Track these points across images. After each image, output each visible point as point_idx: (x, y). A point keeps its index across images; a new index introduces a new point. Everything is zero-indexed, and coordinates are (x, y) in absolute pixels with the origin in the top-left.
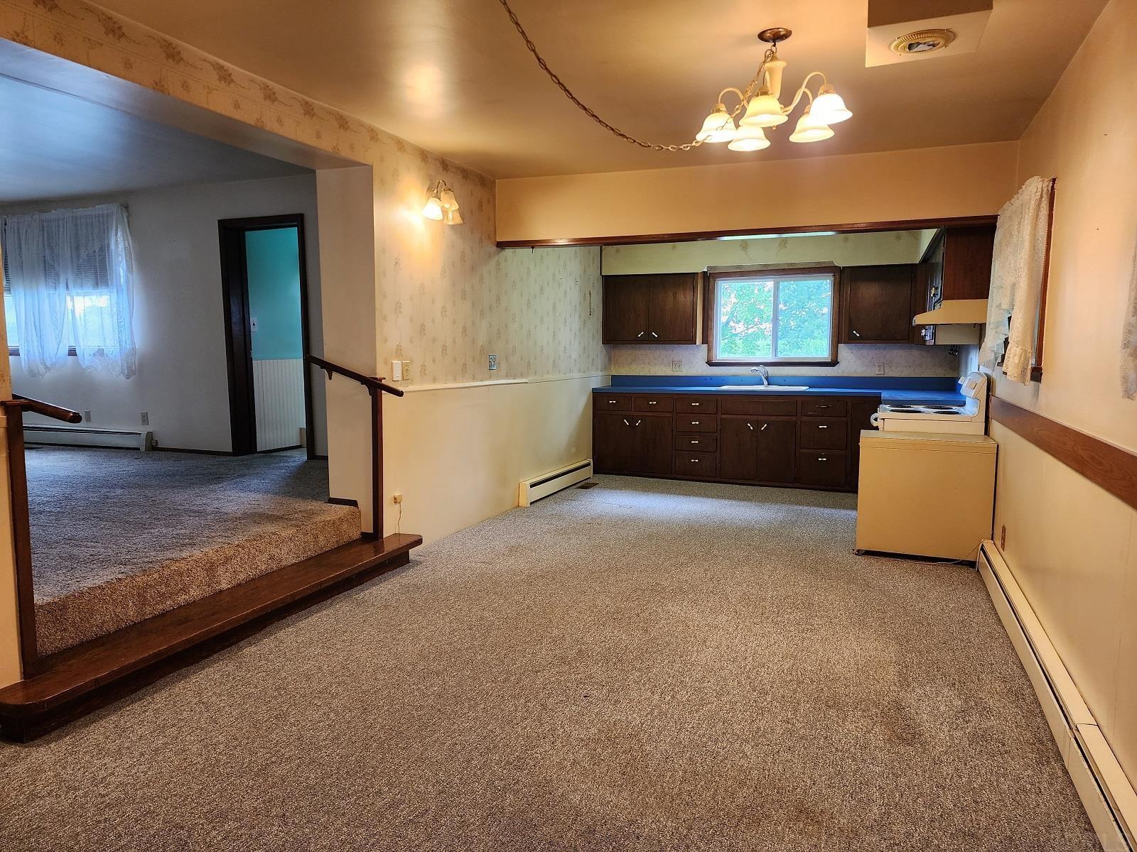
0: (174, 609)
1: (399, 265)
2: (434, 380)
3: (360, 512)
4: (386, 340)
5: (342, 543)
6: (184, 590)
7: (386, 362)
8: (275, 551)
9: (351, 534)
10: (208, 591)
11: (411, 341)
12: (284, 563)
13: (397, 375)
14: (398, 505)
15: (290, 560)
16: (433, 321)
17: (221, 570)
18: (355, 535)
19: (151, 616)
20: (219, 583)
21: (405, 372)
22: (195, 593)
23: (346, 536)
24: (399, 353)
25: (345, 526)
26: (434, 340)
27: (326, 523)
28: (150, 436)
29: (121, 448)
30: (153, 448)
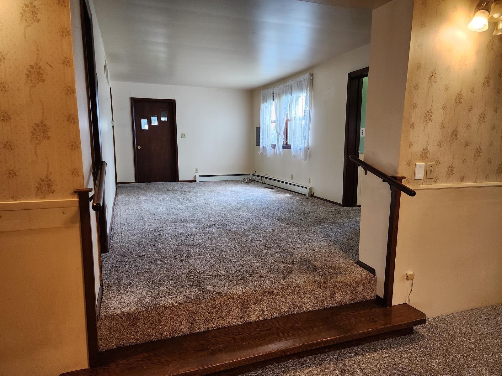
0: (214, 329)
1: (435, 77)
2: (463, 179)
3: (376, 279)
4: (411, 145)
5: (356, 300)
6: (223, 317)
7: (409, 164)
8: (297, 300)
9: (366, 295)
10: (241, 321)
11: (440, 145)
12: (304, 309)
13: (420, 174)
14: (409, 282)
15: (310, 307)
16: (468, 127)
17: (252, 307)
18: (370, 296)
19: (197, 331)
20: (249, 316)
21: (428, 173)
22: (230, 321)
23: (361, 296)
24: (424, 155)
25: (361, 288)
26: (467, 144)
27: (343, 284)
28: (311, 189)
29: (300, 194)
30: (312, 195)
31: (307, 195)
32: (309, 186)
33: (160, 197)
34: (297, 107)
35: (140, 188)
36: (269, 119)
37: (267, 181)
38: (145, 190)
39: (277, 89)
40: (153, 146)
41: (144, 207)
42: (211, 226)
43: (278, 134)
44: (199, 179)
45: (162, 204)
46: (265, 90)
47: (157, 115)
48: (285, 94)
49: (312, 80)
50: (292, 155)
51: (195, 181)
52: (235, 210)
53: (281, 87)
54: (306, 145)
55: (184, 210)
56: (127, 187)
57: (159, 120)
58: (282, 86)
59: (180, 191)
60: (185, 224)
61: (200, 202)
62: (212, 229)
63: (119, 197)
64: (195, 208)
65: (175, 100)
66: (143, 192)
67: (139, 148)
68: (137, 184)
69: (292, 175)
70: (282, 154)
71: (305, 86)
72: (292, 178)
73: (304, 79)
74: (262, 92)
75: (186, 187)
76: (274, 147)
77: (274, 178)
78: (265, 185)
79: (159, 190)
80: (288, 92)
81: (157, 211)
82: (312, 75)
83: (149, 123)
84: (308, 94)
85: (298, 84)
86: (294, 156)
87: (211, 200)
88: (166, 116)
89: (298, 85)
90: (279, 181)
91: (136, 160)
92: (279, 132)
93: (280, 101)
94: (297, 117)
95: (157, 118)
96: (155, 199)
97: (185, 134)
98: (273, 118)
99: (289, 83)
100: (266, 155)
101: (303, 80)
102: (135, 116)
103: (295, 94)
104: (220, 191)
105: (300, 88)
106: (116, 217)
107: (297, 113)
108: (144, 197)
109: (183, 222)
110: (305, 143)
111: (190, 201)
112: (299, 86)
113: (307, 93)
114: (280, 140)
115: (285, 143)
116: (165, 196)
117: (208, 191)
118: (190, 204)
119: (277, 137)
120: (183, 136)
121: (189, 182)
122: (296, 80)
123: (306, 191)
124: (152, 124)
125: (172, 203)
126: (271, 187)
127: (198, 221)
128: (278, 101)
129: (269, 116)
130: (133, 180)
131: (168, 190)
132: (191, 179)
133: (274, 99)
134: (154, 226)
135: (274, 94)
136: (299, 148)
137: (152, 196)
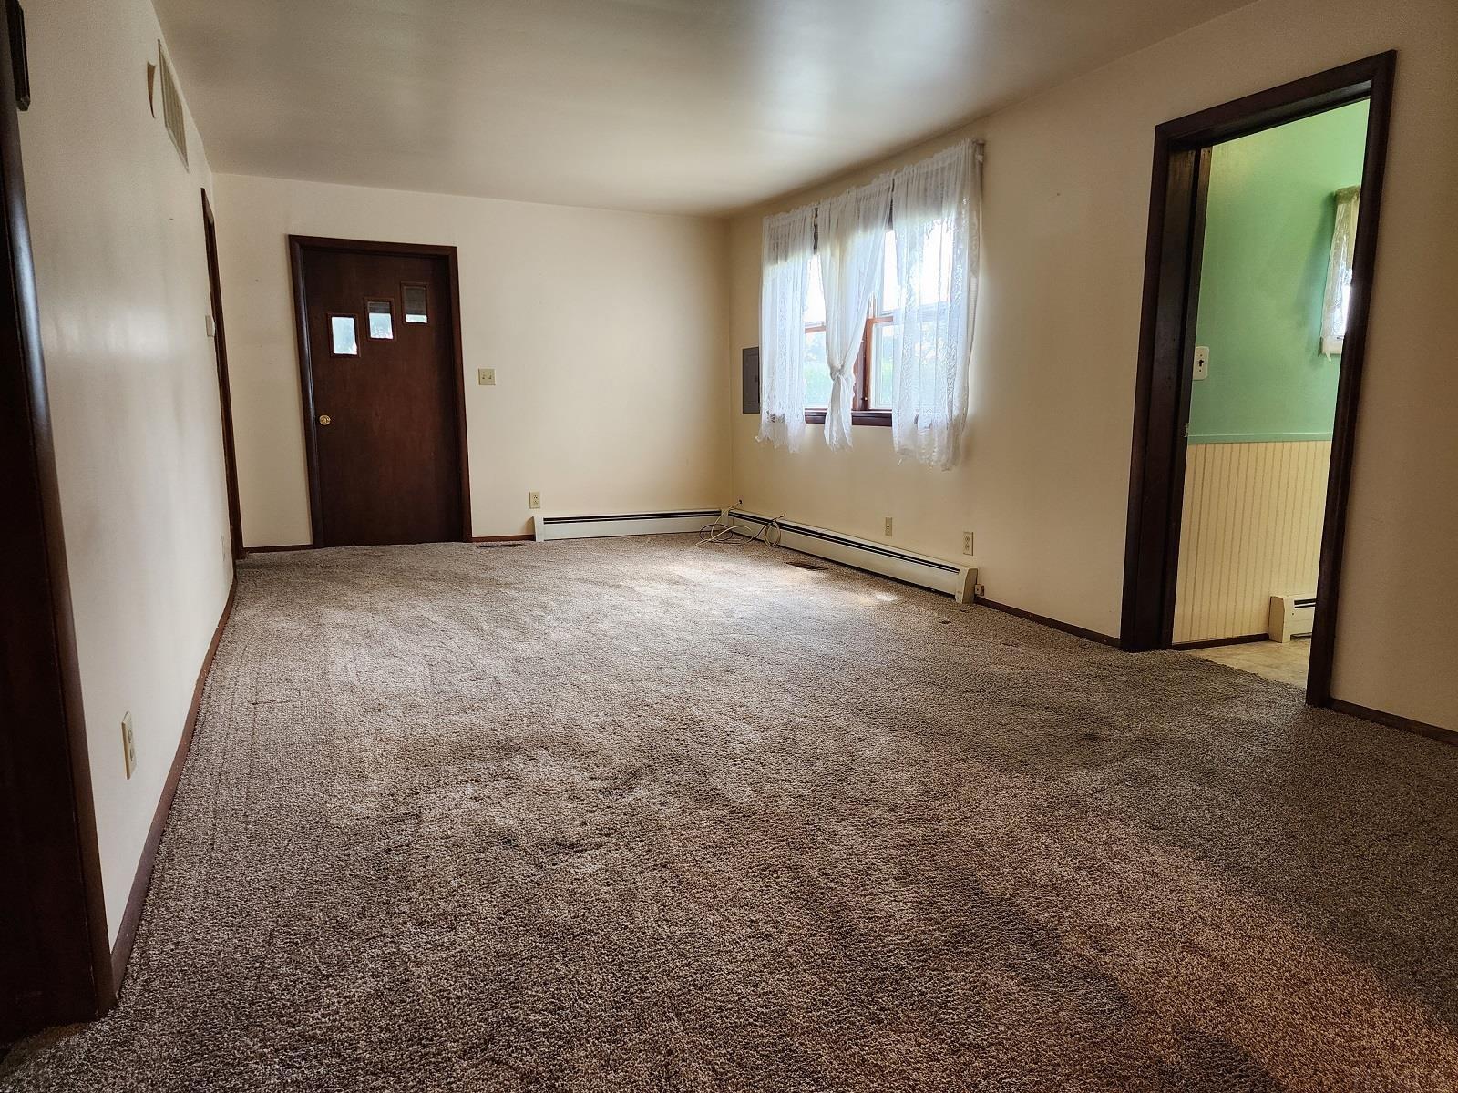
28: (973, 575)
29: (929, 590)
30: (977, 598)
31: (959, 598)
32: (966, 563)
33: (404, 613)
34: (915, 268)
35: (328, 572)
36: (797, 320)
37: (790, 539)
38: (345, 581)
39: (828, 207)
40: (377, 415)
41: (337, 667)
42: (635, 774)
43: (836, 373)
44: (543, 532)
45: (414, 647)
46: (781, 215)
47: (390, 302)
48: (866, 227)
49: (982, 166)
50: (897, 449)
51: (532, 538)
52: (710, 676)
53: (848, 197)
54: (955, 412)
55: (503, 679)
56: (277, 566)
57: (398, 323)
58: (853, 194)
59: (479, 580)
60: (517, 763)
61: (563, 636)
62: (641, 793)
63: (244, 614)
64: (548, 665)
65: (454, 249)
66: (340, 586)
67: (325, 420)
68: (317, 553)
69: (889, 521)
70: (850, 444)
71: (950, 194)
72: (889, 532)
73: (946, 164)
74: (766, 222)
75: (500, 562)
76: (818, 418)
77: (815, 529)
78: (783, 551)
79: (399, 578)
80: (877, 216)
81: (394, 688)
82: (981, 146)
83: (362, 330)
84: (965, 222)
85: (922, 182)
86: (904, 451)
87: (605, 625)
88: (424, 309)
89: (922, 187)
90: (837, 540)
91: (316, 463)
92: (838, 364)
93: (843, 252)
94: (917, 305)
95: (389, 315)
96: (382, 623)
97: (492, 371)
98: (816, 313)
99: (880, 182)
100: (785, 447)
101: (943, 169)
102: (308, 305)
103: (906, 225)
104: (628, 582)
105: (931, 198)
106: (207, 730)
107: (916, 289)
108: (339, 616)
109: (507, 749)
110: (951, 404)
111: (524, 632)
112: (926, 190)
113: (959, 213)
114: (842, 392)
115: (860, 403)
116: (425, 609)
117: (585, 581)
118: (523, 649)
119: (832, 382)
120: (486, 377)
121: (508, 543)
122: (909, 170)
123: (954, 584)
124: (374, 335)
125: (452, 645)
126: (808, 561)
127: (570, 747)
128: (837, 252)
129: (798, 310)
130: (304, 537)
131: (434, 577)
132: (518, 530)
133: (815, 247)
134: (376, 784)
135: (816, 226)
136: (923, 423)
137: (374, 610)
